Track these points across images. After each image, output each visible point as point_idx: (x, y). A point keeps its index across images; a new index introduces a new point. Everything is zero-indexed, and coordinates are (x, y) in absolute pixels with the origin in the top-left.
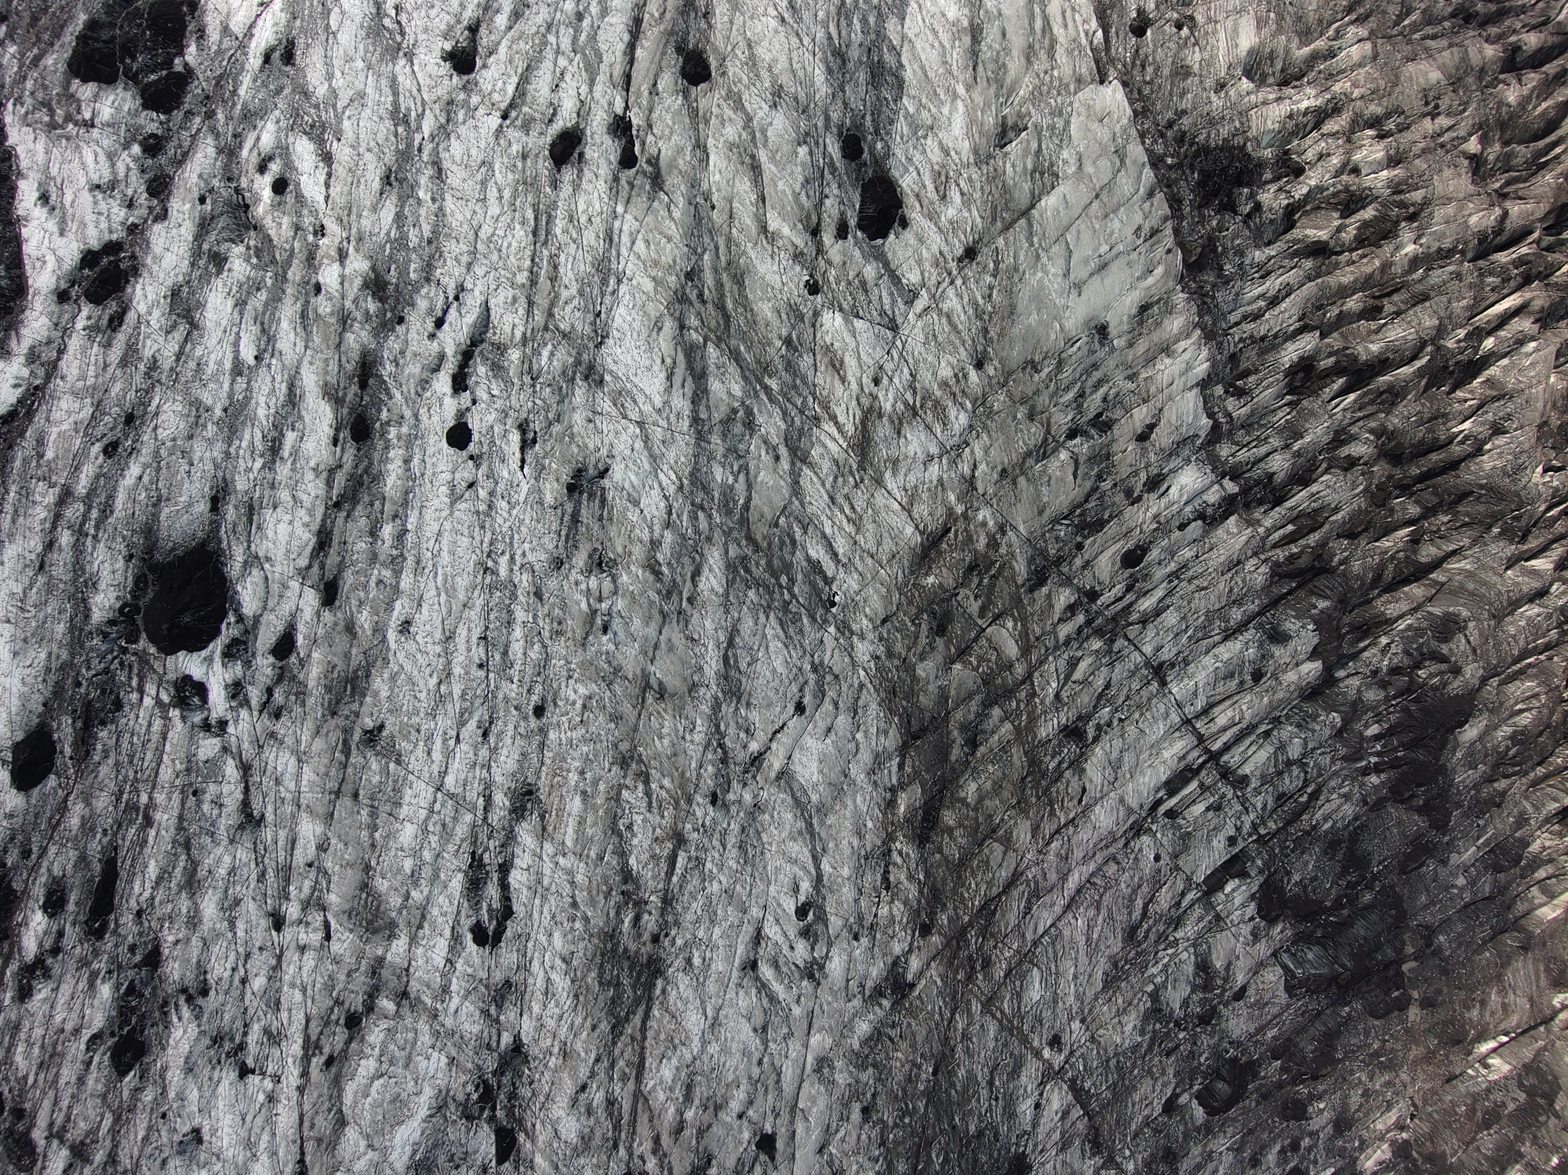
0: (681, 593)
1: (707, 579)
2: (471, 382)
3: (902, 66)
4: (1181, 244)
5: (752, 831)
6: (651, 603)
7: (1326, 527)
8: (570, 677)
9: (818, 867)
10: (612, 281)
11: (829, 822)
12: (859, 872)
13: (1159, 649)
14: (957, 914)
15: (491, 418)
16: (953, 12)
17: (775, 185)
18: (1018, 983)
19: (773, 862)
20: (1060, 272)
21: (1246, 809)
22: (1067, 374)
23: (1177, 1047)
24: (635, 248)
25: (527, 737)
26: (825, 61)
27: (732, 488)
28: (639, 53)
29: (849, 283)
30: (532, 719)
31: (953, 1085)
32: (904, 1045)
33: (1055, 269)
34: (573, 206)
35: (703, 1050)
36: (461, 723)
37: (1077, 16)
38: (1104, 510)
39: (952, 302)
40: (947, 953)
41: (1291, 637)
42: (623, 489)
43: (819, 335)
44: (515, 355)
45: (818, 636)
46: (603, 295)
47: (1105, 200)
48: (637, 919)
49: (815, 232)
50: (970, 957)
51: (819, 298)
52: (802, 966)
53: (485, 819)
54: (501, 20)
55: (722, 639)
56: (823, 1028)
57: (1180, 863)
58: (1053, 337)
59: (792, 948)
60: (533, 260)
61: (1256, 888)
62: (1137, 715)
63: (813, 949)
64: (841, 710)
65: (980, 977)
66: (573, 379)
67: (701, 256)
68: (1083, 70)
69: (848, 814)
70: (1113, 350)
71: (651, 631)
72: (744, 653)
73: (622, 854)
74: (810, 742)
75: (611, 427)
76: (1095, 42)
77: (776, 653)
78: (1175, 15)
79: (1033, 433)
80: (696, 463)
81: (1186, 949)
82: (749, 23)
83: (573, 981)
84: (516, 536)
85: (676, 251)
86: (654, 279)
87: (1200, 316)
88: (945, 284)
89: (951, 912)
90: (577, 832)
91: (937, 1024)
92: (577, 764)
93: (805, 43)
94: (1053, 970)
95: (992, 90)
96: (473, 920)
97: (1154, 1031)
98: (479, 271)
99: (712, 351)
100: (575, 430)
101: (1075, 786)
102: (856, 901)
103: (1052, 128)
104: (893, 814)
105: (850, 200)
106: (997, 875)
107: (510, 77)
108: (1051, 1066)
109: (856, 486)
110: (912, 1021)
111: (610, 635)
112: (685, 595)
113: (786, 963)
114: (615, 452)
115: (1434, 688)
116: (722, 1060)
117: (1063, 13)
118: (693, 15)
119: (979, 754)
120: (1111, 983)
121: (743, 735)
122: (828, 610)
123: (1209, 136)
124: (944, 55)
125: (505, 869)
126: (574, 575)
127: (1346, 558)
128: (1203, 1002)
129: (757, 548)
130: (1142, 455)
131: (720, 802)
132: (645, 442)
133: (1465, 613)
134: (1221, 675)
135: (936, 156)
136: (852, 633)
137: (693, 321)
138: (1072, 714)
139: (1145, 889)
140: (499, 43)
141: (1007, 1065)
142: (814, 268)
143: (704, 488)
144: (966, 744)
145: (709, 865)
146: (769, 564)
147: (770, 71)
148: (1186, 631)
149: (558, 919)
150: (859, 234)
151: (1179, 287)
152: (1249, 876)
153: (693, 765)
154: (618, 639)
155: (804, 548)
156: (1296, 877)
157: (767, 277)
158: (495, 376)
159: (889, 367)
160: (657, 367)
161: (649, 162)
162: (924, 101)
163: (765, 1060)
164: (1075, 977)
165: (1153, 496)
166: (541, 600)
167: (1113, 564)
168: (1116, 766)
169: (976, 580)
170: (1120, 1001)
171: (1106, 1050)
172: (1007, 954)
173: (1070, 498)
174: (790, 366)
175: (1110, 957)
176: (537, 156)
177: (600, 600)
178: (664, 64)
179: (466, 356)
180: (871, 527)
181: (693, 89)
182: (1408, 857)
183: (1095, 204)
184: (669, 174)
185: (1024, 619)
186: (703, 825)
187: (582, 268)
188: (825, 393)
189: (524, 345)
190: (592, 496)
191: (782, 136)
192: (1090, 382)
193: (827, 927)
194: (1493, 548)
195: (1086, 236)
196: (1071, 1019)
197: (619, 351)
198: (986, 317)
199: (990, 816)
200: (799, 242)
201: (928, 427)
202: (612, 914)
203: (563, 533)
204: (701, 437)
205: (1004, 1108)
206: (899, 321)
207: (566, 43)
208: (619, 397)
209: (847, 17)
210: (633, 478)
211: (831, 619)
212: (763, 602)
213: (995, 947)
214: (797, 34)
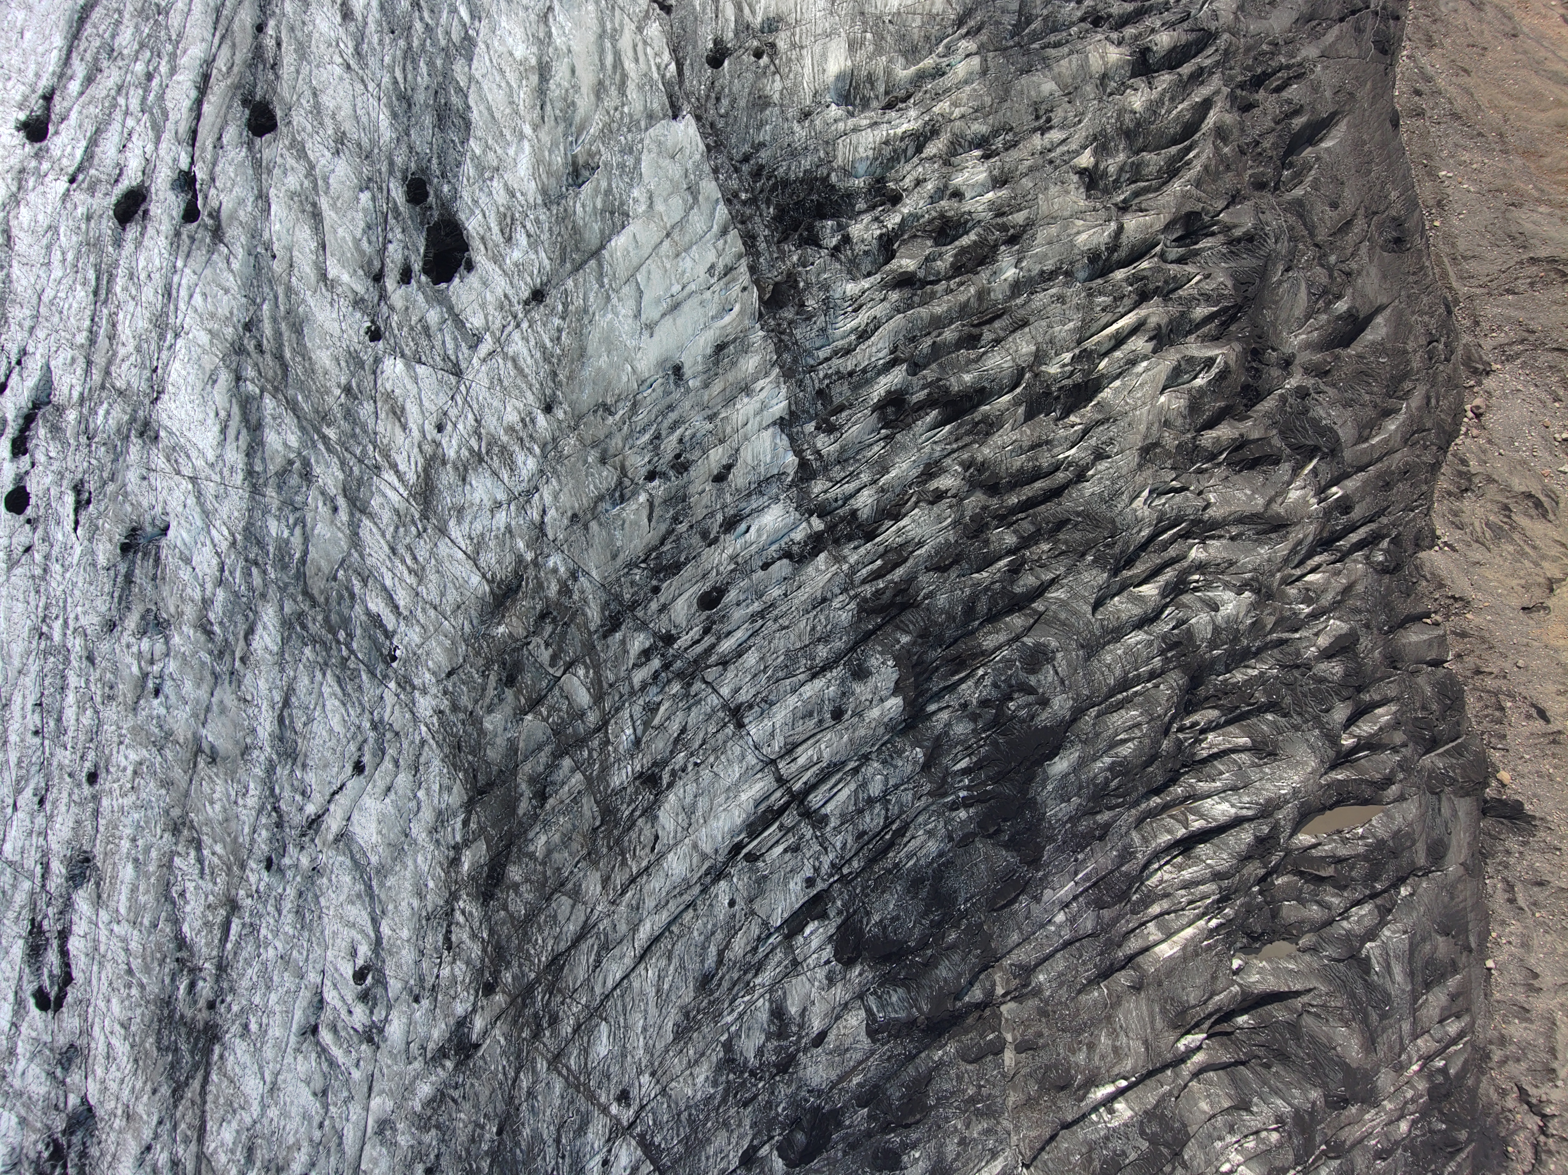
0: (233, 652)
1: (261, 637)
2: (30, 446)
3: (469, 107)
4: (757, 283)
5: (310, 895)
6: (203, 664)
7: (910, 562)
8: (121, 743)
9: (377, 931)
10: (170, 336)
11: (388, 884)
12: (420, 933)
13: (737, 690)
14: (522, 972)
15: (48, 480)
16: (520, 52)
17: (335, 232)
18: (585, 1039)
19: (330, 925)
20: (630, 313)
21: (826, 849)
22: (642, 417)
23: (755, 1097)
24: (193, 302)
25: (80, 804)
26: (390, 105)
27: (287, 542)
28: (206, 108)
29: (412, 329)
30: (86, 786)
31: (517, 1144)
32: (467, 1106)
33: (626, 310)
34: (134, 264)
35: (263, 1114)
36: (18, 791)
37: (649, 49)
38: (681, 552)
39: (517, 346)
40: (512, 1011)
41: (871, 674)
42: (175, 546)
43: (379, 382)
44: (72, 416)
45: (378, 692)
46: (160, 350)
47: (677, 238)
48: (192, 985)
49: (378, 278)
50: (536, 1015)
51: (381, 344)
52: (360, 1029)
53: (43, 886)
54: (74, 87)
55: (277, 698)
56: (383, 1091)
57: (756, 906)
58: (625, 379)
59: (350, 1012)
60: (92, 320)
61: (832, 931)
62: (712, 759)
63: (372, 1012)
64: (402, 769)
65: (547, 1033)
66: (128, 437)
67: (260, 307)
68: (655, 105)
69: (408, 874)
70: (688, 390)
71: (203, 693)
72: (300, 713)
73: (176, 922)
74: (368, 802)
75: (165, 484)
76: (668, 75)
77: (333, 711)
78: (756, 43)
79: (607, 477)
80: (250, 517)
81: (762, 996)
82: (315, 72)
83: (132, 1046)
84: (69, 600)
85: (233, 303)
86: (210, 331)
87: (779, 352)
88: (510, 328)
89: (516, 969)
90: (129, 899)
91: (501, 1084)
92: (128, 831)
93: (370, 89)
94: (622, 1024)
95: (561, 128)
96: (35, 985)
97: (728, 1082)
98: (41, 334)
99: (269, 402)
100: (129, 489)
101: (648, 834)
102: (417, 963)
103: (622, 166)
104: (457, 873)
105: (414, 245)
106: (565, 929)
107: (79, 141)
108: (618, 1121)
109: (419, 535)
110: (475, 1081)
111: (161, 698)
112: (238, 655)
113: (345, 1028)
114: (169, 510)
115: (1022, 721)
116: (282, 1123)
117: (635, 47)
118: (261, 67)
119: (548, 806)
120: (681, 1034)
121: (298, 798)
122: (389, 665)
123: (789, 168)
124: (511, 95)
125: (64, 935)
126: (126, 638)
127: (931, 592)
128: (778, 1050)
129: (314, 603)
130: (718, 497)
131: (274, 867)
132: (198, 498)
133: (1054, 644)
134: (800, 714)
135: (501, 198)
136: (414, 688)
137: (250, 373)
138: (647, 761)
139: (719, 935)
140: (71, 109)
141: (573, 1122)
142: (376, 314)
143: (258, 543)
144: (534, 797)
145: (263, 931)
146: (327, 620)
147: (333, 117)
148: (764, 671)
149: (115, 985)
150: (423, 278)
151: (758, 326)
152: (828, 918)
153: (246, 830)
154: (170, 702)
155: (364, 602)
156: (876, 918)
157: (326, 325)
158: (53, 438)
159: (453, 413)
160: (210, 422)
161: (210, 215)
162: (490, 142)
163: (327, 1123)
164: (645, 1030)
165: (729, 537)
166: (93, 664)
167: (689, 607)
168: (690, 811)
169: (549, 629)
170: (691, 1052)
171: (677, 1104)
172: (575, 1010)
173: (645, 541)
174: (349, 415)
175: (681, 1008)
176: (101, 216)
177: (152, 662)
178: (229, 117)
179: (29, 419)
180: (434, 577)
181: (258, 141)
182: (999, 894)
183: (667, 243)
184: (229, 225)
185: (597, 667)
186: (257, 891)
187: (140, 324)
188: (385, 441)
189: (81, 405)
190: (146, 554)
191: (343, 183)
192: (666, 424)
193: (386, 990)
194: (1086, 577)
195: (656, 275)
196: (640, 1073)
197: (173, 406)
198: (555, 360)
199: (559, 869)
200: (360, 289)
201: (495, 473)
202: (167, 980)
203: (116, 595)
204: (255, 490)
205: (571, 1166)
206: (463, 365)
207: (134, 104)
208: (173, 453)
209: (413, 61)
210: (185, 535)
211: (391, 674)
212: (320, 659)
213: (563, 1003)
214: (363, 81)
